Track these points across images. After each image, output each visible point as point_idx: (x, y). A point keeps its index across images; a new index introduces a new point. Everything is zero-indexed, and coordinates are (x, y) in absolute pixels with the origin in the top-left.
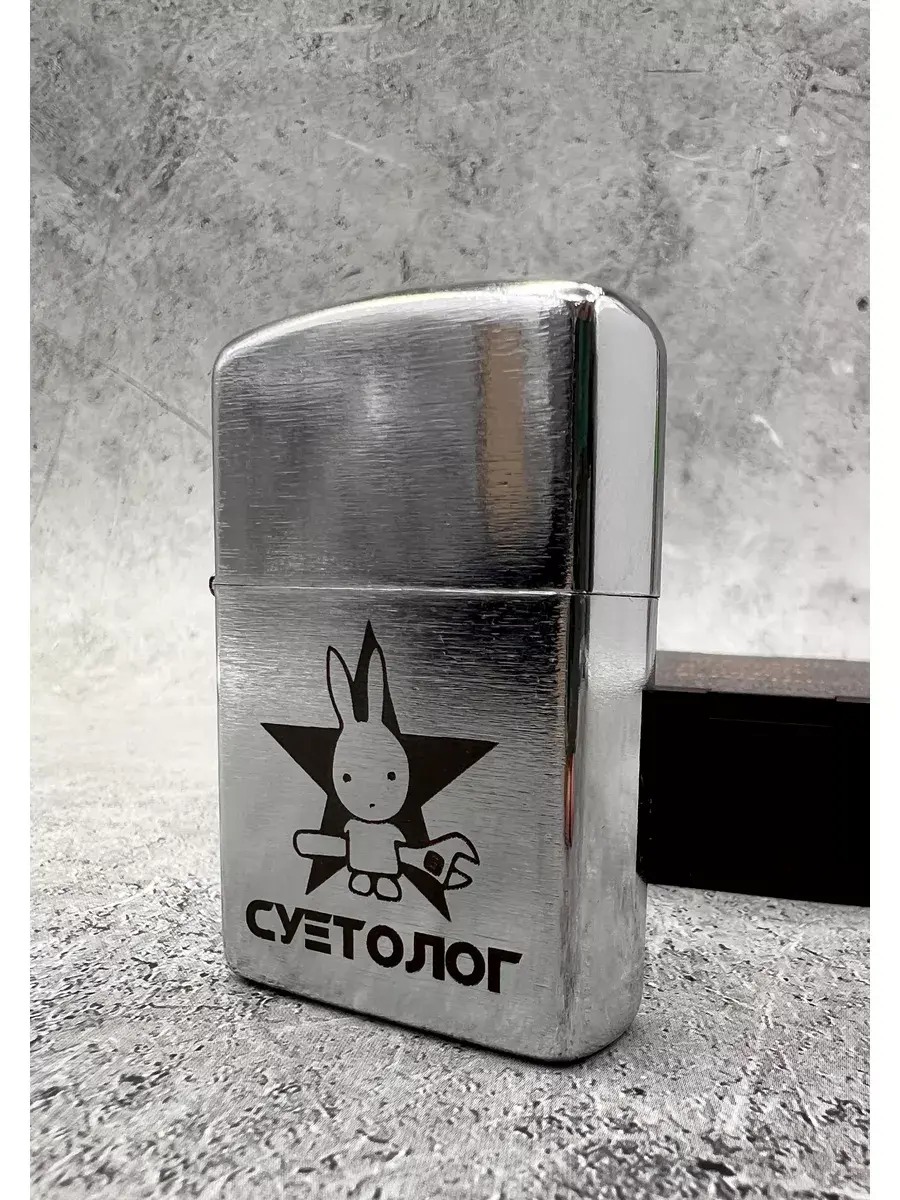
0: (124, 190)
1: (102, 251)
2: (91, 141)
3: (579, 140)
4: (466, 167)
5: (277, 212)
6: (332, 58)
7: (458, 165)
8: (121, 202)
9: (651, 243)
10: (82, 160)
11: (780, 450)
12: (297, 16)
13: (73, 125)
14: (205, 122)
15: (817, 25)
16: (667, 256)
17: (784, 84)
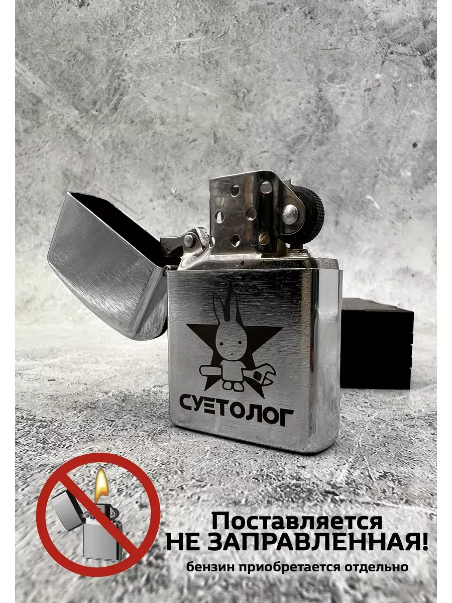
0: (99, 111)
1: (90, 136)
2: (87, 91)
3: (289, 80)
4: (241, 95)
5: (161, 117)
6: (186, 53)
7: (237, 94)
8: (98, 116)
9: (320, 123)
10: (83, 99)
11: (379, 212)
12: (170, 35)
13: (79, 85)
14: (132, 81)
15: (392, 26)
16: (327, 128)
17: (378, 52)
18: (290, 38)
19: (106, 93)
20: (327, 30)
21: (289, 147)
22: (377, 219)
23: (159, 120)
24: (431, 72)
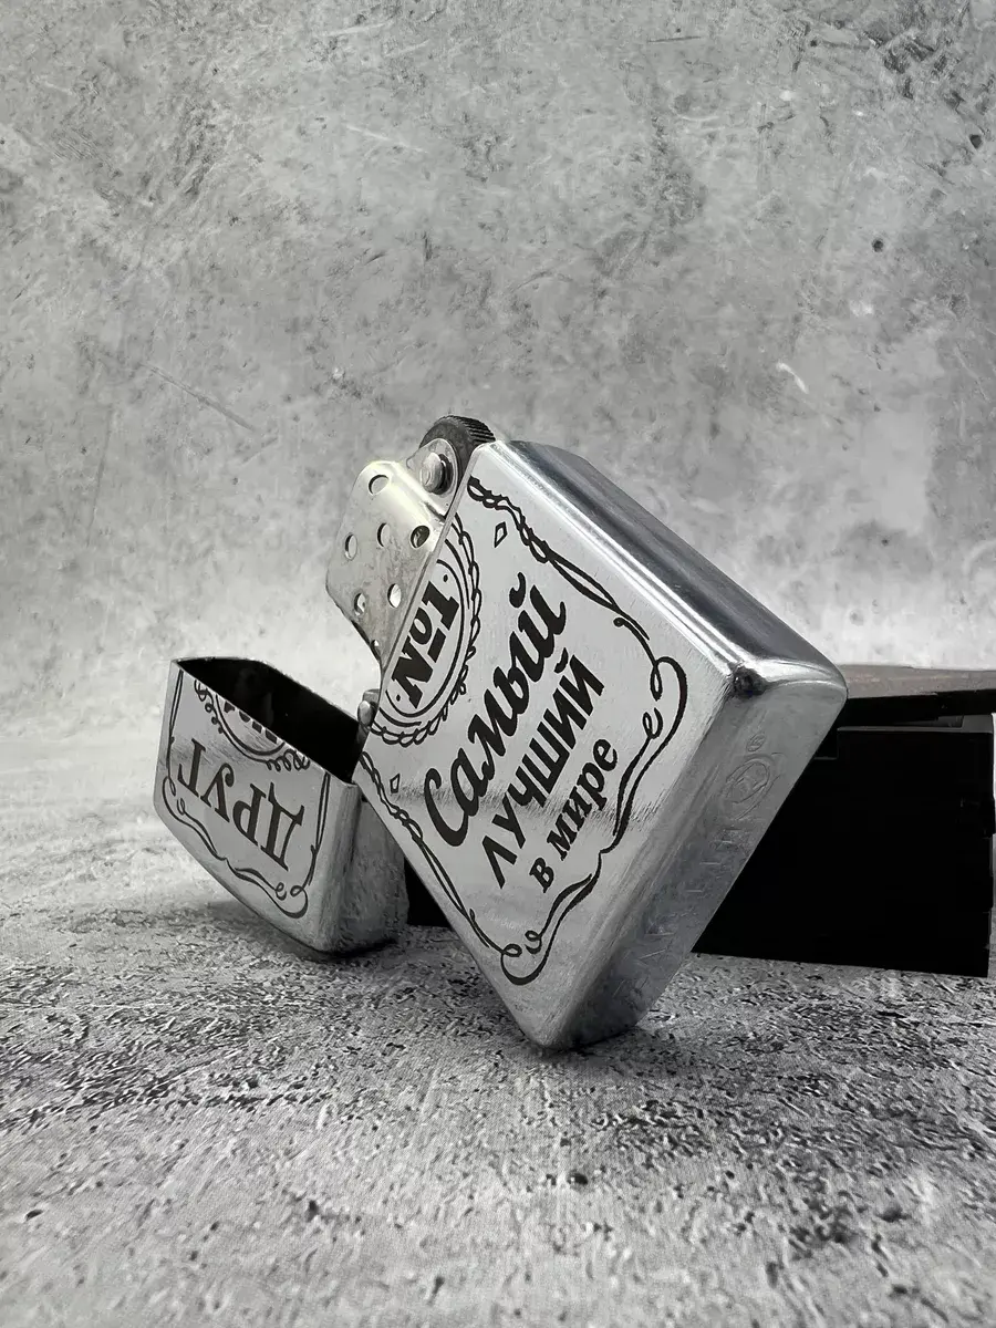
0: (157, 198)
1: (137, 257)
2: (126, 154)
3: (588, 111)
4: (482, 148)
5: (300, 205)
6: (349, 59)
7: (473, 145)
8: (154, 209)
9: (664, 204)
10: (117, 173)
11: (806, 396)
12: (314, 22)
13: (110, 142)
14: (231, 128)
16: (681, 215)
17: (782, 40)
18: (584, 17)
19: (172, 158)
21: (598, 261)
22: (805, 416)
23: (295, 212)
24: (903, 84)
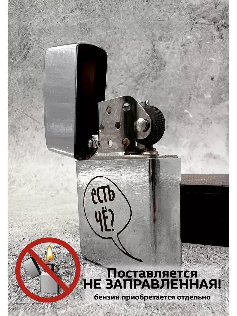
0: (14, 59)
3: (134, 40)
6: (69, 22)
8: (14, 62)
9: (155, 66)
11: (192, 119)
12: (59, 12)
14: (35, 41)
15: (196, 7)
16: (159, 69)
17: (188, 22)
18: (134, 13)
19: (19, 48)
20: (157, 9)
21: (136, 81)
22: (192, 124)
24: (220, 35)
